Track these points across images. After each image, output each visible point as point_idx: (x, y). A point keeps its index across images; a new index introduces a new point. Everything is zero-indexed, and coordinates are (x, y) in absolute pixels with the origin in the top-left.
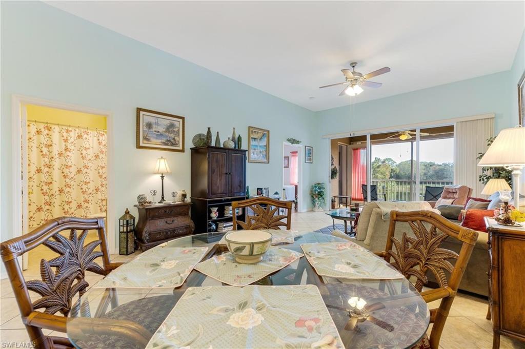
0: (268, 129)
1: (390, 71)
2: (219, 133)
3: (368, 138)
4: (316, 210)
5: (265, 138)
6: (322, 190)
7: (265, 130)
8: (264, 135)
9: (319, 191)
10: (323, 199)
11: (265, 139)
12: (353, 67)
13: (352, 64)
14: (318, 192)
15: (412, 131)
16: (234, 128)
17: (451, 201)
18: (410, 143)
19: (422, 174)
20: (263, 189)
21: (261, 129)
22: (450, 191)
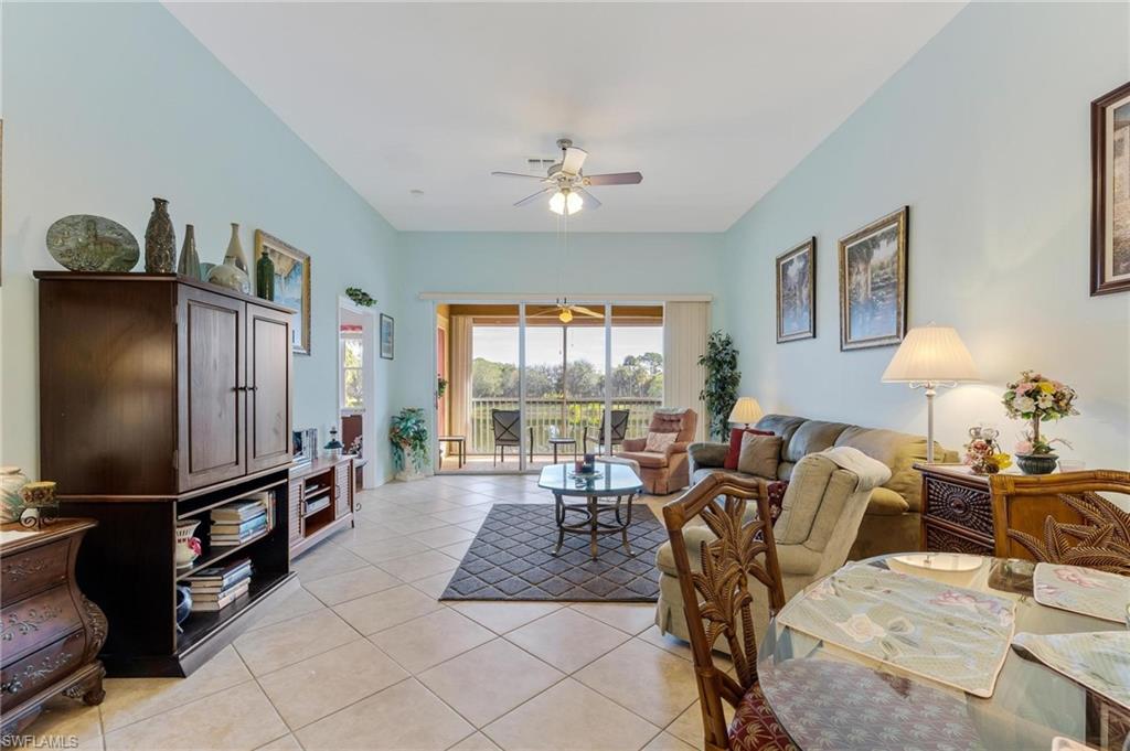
0: (308, 253)
1: (639, 181)
2: (196, 231)
3: (522, 310)
4: (409, 478)
5: (299, 277)
6: (422, 426)
7: (301, 254)
8: (295, 265)
9: (416, 428)
10: (422, 447)
11: (299, 281)
12: (564, 149)
13: (562, 141)
14: (415, 432)
15: (593, 308)
16: (235, 226)
17: (674, 435)
18: (562, 329)
19: (498, 385)
20: (304, 435)
21: (289, 248)
22: (665, 418)
